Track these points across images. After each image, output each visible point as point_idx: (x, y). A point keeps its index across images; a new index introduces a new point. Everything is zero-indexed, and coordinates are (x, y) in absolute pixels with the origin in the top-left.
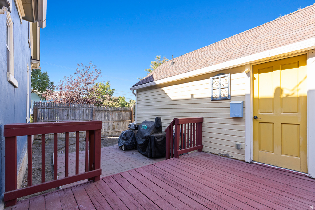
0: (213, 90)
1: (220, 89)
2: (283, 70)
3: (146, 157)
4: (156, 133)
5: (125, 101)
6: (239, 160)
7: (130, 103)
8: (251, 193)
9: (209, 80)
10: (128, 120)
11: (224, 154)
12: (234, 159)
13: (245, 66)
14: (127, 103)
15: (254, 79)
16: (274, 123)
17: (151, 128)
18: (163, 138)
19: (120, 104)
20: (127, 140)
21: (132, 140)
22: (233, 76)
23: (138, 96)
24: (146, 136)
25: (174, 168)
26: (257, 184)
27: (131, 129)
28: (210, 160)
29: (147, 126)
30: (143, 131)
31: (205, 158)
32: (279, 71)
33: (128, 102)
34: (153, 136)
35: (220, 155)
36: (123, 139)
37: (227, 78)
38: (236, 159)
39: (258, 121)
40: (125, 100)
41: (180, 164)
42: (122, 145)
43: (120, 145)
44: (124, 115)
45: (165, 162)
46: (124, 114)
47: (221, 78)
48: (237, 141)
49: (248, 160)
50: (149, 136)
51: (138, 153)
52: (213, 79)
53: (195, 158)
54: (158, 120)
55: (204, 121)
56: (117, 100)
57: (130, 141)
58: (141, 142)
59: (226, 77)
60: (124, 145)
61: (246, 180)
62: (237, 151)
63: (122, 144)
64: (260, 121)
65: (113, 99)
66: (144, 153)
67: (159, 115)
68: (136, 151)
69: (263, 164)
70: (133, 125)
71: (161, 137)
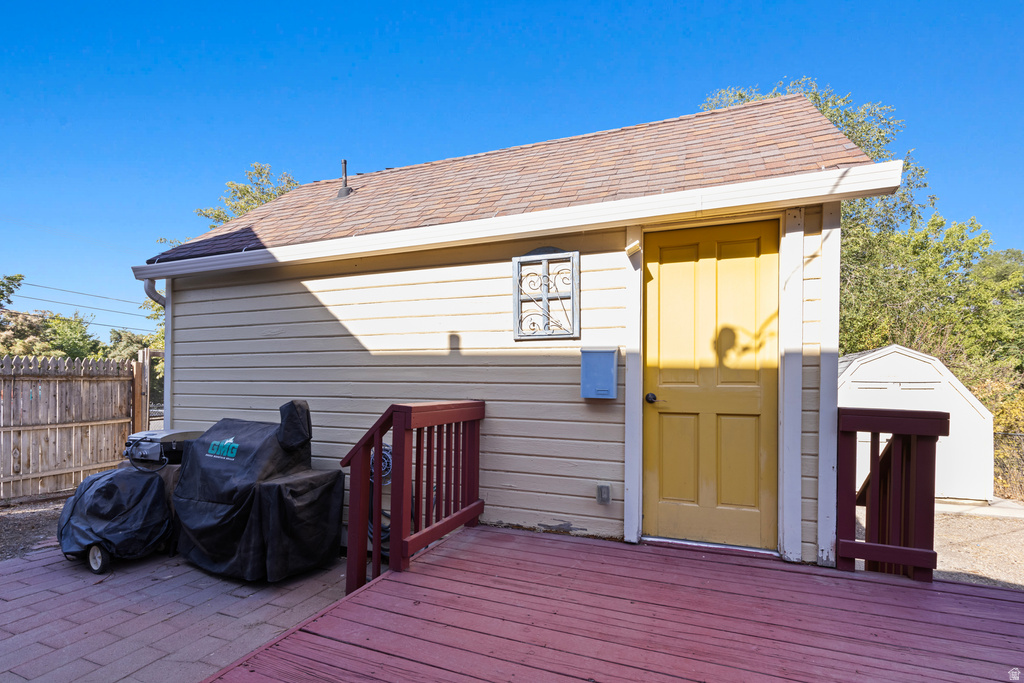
0: (522, 301)
1: (545, 299)
2: (722, 260)
3: (231, 587)
4: (283, 470)
5: (85, 337)
6: (604, 539)
7: (114, 348)
8: (708, 659)
9: (508, 268)
10: (114, 418)
11: (557, 523)
12: (588, 536)
13: (624, 230)
14: (96, 343)
15: (647, 277)
16: (698, 414)
17: (261, 450)
18: (319, 490)
19: (60, 347)
20: (122, 519)
21: (150, 513)
22: (589, 261)
23: (180, 310)
24: (234, 491)
25: (410, 626)
26: (697, 616)
27: (144, 461)
28: (521, 555)
29: (235, 441)
30: (217, 467)
31: (502, 551)
32: (715, 259)
33: (106, 340)
34: (274, 486)
35: (543, 528)
36: (94, 512)
37: (568, 265)
38: (595, 537)
39: (658, 408)
40: (89, 332)
41: (425, 600)
42: (89, 547)
43: (75, 549)
44: (90, 398)
45: (355, 600)
46: (89, 392)
47: (550, 261)
48: (598, 476)
49: (632, 536)
50: (249, 488)
51: (188, 569)
52: (523, 264)
53: (470, 558)
54: (296, 417)
55: (486, 414)
56: (35, 330)
57: (135, 520)
58: (205, 517)
59: (567, 260)
60: (103, 544)
61: (663, 610)
62: (599, 510)
63: (86, 542)
64: (662, 408)
65: (12, 325)
66: (222, 568)
67: (296, 393)
68: (173, 561)
69: (670, 541)
70: (152, 441)
71: (311, 485)
